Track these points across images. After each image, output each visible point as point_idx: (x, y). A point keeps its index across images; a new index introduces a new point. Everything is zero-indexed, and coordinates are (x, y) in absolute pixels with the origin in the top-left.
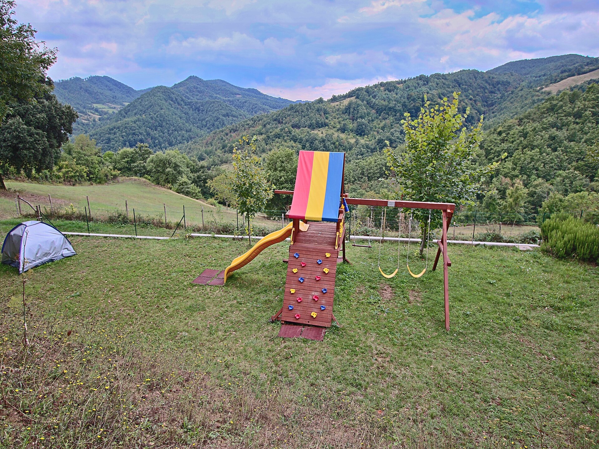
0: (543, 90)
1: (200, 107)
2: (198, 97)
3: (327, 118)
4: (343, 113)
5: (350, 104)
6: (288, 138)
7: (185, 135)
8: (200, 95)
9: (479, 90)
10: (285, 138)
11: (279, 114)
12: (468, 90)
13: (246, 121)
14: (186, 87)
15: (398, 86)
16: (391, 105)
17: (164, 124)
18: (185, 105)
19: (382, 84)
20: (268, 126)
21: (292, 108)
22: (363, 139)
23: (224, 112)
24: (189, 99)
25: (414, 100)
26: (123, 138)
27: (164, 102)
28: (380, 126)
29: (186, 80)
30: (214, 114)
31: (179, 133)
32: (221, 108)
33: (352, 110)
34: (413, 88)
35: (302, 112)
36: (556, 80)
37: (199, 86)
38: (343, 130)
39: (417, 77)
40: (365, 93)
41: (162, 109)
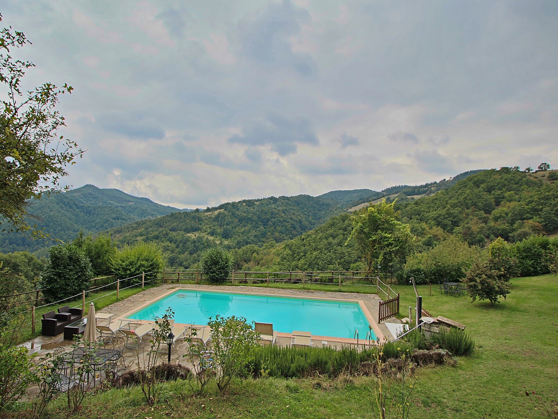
0: (348, 211)
1: (91, 210)
2: (92, 202)
3: (200, 224)
4: (213, 221)
5: (220, 214)
6: (165, 239)
7: (72, 235)
8: (93, 200)
9: (311, 208)
10: (162, 239)
11: (161, 220)
12: (304, 208)
13: (132, 224)
14: (81, 193)
15: (256, 203)
16: (249, 216)
17: (51, 224)
18: (77, 208)
19: (244, 201)
20: (150, 229)
21: (172, 215)
22: (228, 241)
23: (114, 216)
24: (82, 203)
25: (266, 213)
26: (4, 236)
27: (55, 205)
28: (241, 231)
29: (82, 187)
30: (104, 217)
31: (66, 232)
32: (112, 212)
33: (220, 219)
34: (266, 205)
35: (181, 218)
36: (355, 204)
37: (94, 193)
38: (212, 234)
39: (269, 198)
40: (231, 207)
41: (51, 211)
